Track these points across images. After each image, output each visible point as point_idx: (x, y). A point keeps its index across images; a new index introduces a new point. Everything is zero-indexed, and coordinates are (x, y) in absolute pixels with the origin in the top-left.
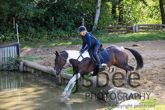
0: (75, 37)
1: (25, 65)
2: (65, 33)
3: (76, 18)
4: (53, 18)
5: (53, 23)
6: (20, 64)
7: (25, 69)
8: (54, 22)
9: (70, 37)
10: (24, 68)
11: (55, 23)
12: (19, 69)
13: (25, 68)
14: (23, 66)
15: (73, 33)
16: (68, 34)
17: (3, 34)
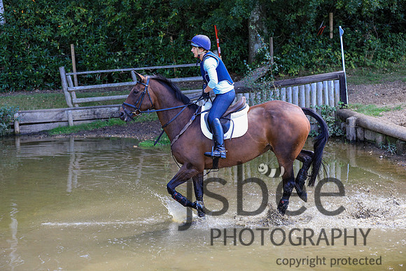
1: (360, 125)
6: (348, 123)
7: (359, 135)
10: (358, 133)
12: (345, 133)
13: (359, 131)
14: (356, 128)
17: (305, 52)
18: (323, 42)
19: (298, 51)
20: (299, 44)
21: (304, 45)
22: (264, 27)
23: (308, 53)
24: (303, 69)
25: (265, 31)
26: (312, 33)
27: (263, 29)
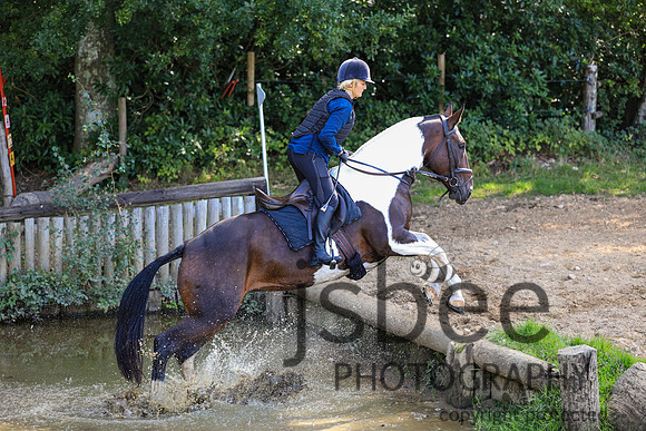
0: (549, 157)
2: (502, 135)
3: (555, 59)
4: (442, 58)
5: (443, 83)
8: (446, 78)
9: (525, 152)
11: (450, 85)
12: (264, 309)
13: (292, 305)
14: (285, 299)
15: (541, 137)
16: (517, 143)
17: (194, 133)
18: (232, 113)
19: (180, 128)
20: (183, 114)
21: (193, 118)
22: (108, 75)
23: (201, 136)
24: (190, 167)
25: (111, 84)
26: (210, 93)
27: (106, 79)
